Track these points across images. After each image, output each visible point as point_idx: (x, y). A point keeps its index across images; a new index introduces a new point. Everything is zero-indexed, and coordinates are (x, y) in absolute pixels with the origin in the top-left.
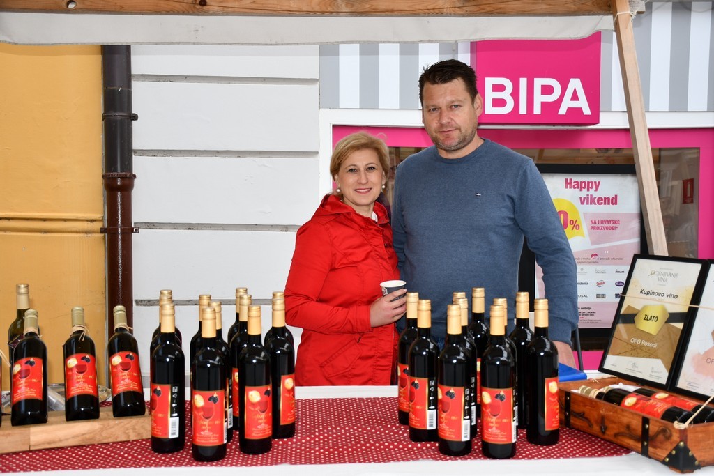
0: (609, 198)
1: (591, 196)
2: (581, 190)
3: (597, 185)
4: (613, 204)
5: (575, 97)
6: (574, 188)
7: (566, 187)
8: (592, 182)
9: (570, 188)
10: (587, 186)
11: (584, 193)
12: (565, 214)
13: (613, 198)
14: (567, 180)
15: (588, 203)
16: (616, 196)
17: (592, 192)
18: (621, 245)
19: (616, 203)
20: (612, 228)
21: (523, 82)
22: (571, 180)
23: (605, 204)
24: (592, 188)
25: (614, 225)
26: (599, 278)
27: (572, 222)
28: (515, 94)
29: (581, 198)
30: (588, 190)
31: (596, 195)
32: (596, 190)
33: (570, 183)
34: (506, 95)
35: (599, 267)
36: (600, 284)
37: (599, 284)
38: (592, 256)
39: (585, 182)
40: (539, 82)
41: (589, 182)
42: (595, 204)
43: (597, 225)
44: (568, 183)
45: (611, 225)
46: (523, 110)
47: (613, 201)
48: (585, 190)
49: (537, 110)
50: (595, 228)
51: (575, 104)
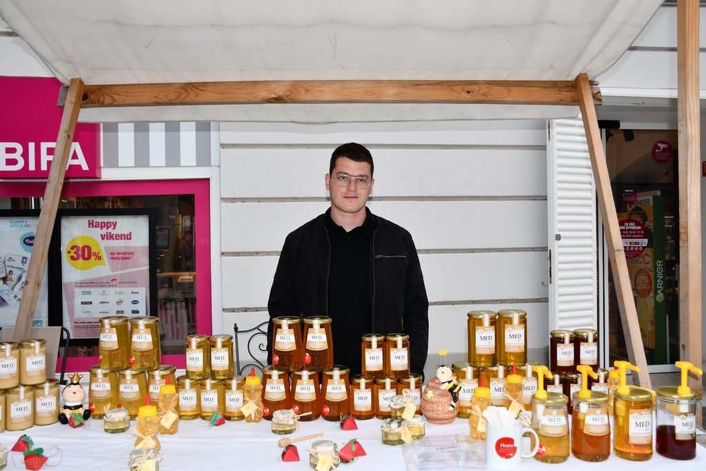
0: (124, 235)
1: (110, 233)
2: (101, 229)
3: (115, 225)
4: (128, 239)
5: (75, 157)
6: (96, 227)
7: (89, 227)
8: (110, 222)
9: (93, 227)
10: (107, 225)
11: (104, 231)
12: (89, 247)
13: (128, 235)
14: (89, 221)
15: (107, 239)
16: (130, 233)
17: (110, 230)
18: (137, 271)
19: (130, 239)
20: (128, 258)
21: (32, 146)
22: (93, 221)
23: (121, 239)
24: (110, 227)
25: (129, 256)
26: (118, 298)
27: (95, 254)
28: (25, 155)
29: (101, 235)
30: (107, 229)
31: (114, 232)
32: (114, 228)
33: (92, 224)
34: (17, 156)
35: (118, 289)
36: (120, 302)
37: (118, 303)
38: (112, 280)
39: (104, 223)
40: (45, 146)
41: (107, 223)
42: (113, 239)
43: (115, 256)
44: (91, 224)
45: (127, 256)
46: (32, 167)
47: (128, 237)
48: (105, 229)
49: (44, 167)
50: (114, 258)
51: (75, 162)
